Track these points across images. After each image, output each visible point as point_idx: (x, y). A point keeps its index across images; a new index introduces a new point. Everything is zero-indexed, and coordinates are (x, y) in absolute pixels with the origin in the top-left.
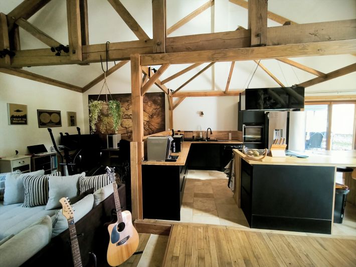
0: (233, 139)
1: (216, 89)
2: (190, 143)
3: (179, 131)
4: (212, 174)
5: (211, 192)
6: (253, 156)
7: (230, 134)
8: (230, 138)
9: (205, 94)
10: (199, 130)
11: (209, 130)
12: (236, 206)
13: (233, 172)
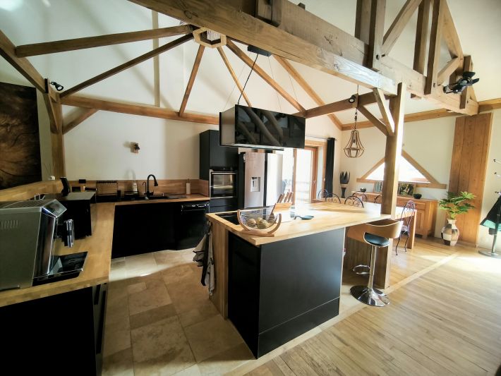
0: (193, 193)
1: (162, 106)
2: (111, 207)
3: (82, 181)
4: (161, 258)
5: (167, 301)
6: (256, 229)
7: (188, 185)
8: (188, 191)
9: (142, 111)
10: (131, 179)
11: (151, 178)
12: (220, 318)
13: (211, 256)
